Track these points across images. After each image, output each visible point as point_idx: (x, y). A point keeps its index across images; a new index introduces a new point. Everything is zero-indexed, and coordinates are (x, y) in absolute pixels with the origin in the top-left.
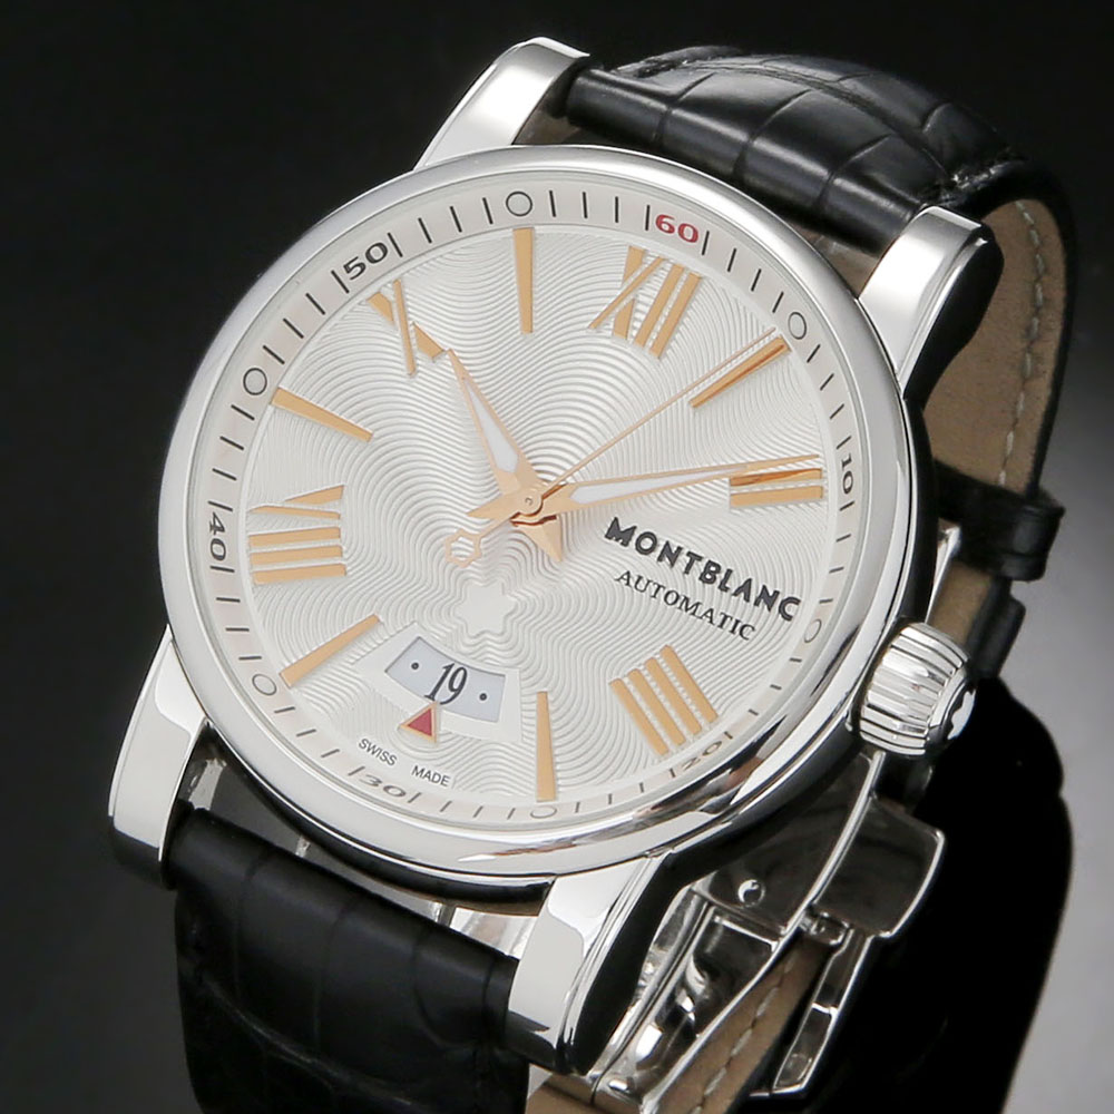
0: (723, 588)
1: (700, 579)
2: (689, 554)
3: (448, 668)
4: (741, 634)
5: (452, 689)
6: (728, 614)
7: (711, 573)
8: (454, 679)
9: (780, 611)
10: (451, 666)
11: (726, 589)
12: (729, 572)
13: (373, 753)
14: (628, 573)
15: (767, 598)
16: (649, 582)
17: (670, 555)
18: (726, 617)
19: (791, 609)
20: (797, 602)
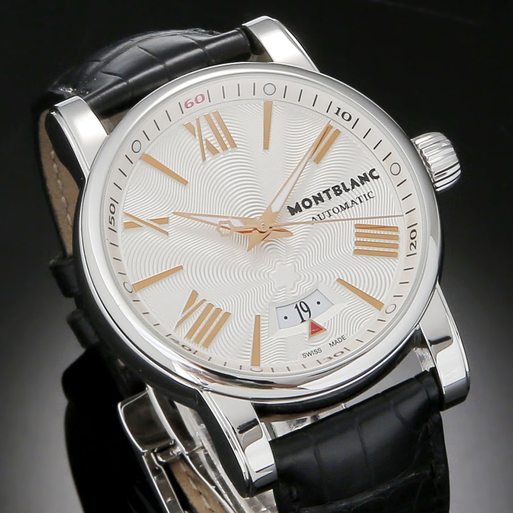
0: (347, 190)
1: (337, 195)
2: (324, 192)
3: (297, 307)
4: (370, 198)
5: (306, 312)
6: (358, 196)
7: (338, 191)
8: (302, 308)
9: (373, 178)
10: (297, 305)
11: (349, 190)
12: (343, 184)
13: (311, 355)
14: (313, 218)
15: (364, 179)
16: (323, 213)
17: (318, 199)
18: (359, 198)
19: (375, 174)
20: (374, 170)
